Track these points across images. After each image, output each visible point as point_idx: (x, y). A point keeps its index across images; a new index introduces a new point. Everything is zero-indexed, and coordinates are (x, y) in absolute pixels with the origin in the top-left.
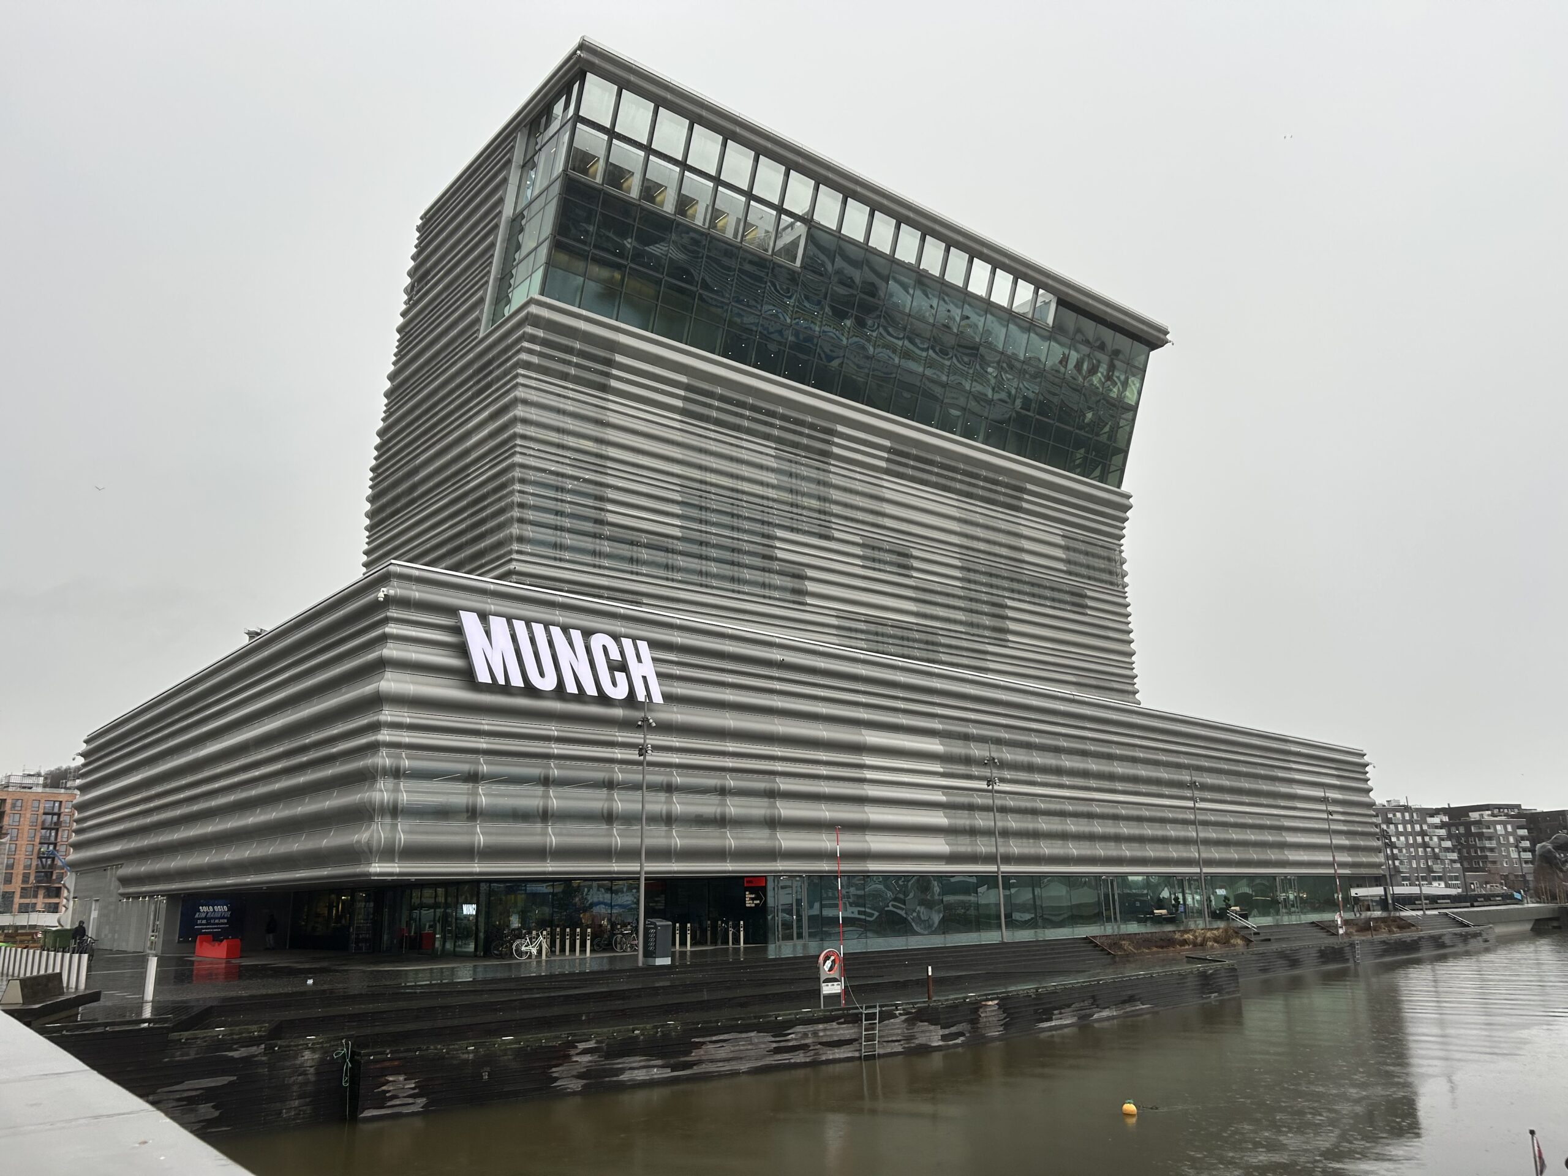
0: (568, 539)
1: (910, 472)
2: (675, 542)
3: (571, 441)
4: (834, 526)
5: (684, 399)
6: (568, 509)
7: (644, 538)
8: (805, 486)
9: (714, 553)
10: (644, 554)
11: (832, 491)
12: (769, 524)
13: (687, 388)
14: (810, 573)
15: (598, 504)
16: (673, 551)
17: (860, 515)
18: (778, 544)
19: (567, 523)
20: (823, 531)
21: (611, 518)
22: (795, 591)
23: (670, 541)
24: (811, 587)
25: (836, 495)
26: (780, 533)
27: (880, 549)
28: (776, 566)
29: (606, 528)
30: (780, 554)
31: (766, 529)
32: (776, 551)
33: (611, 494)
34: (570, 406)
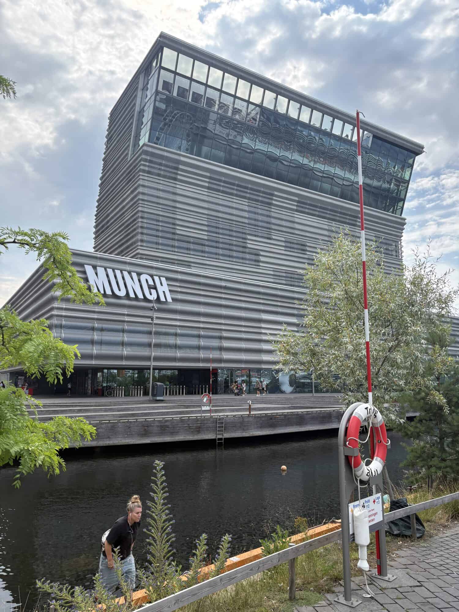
0: (161, 241)
1: (307, 210)
2: (205, 241)
3: (161, 201)
4: (272, 234)
5: (209, 182)
6: (160, 228)
7: (192, 240)
8: (260, 218)
9: (221, 245)
10: (192, 246)
11: (272, 219)
12: (245, 233)
13: (210, 178)
14: (262, 253)
15: (173, 226)
16: (204, 245)
17: (284, 229)
18: (248, 242)
19: (160, 234)
20: (269, 236)
21: (178, 232)
22: (255, 261)
23: (203, 241)
24: (262, 259)
25: (273, 221)
26: (249, 237)
27: (293, 243)
28: (247, 250)
29: (176, 236)
30: (249, 246)
31: (244, 236)
32: (248, 244)
33: (178, 222)
34: (161, 187)
